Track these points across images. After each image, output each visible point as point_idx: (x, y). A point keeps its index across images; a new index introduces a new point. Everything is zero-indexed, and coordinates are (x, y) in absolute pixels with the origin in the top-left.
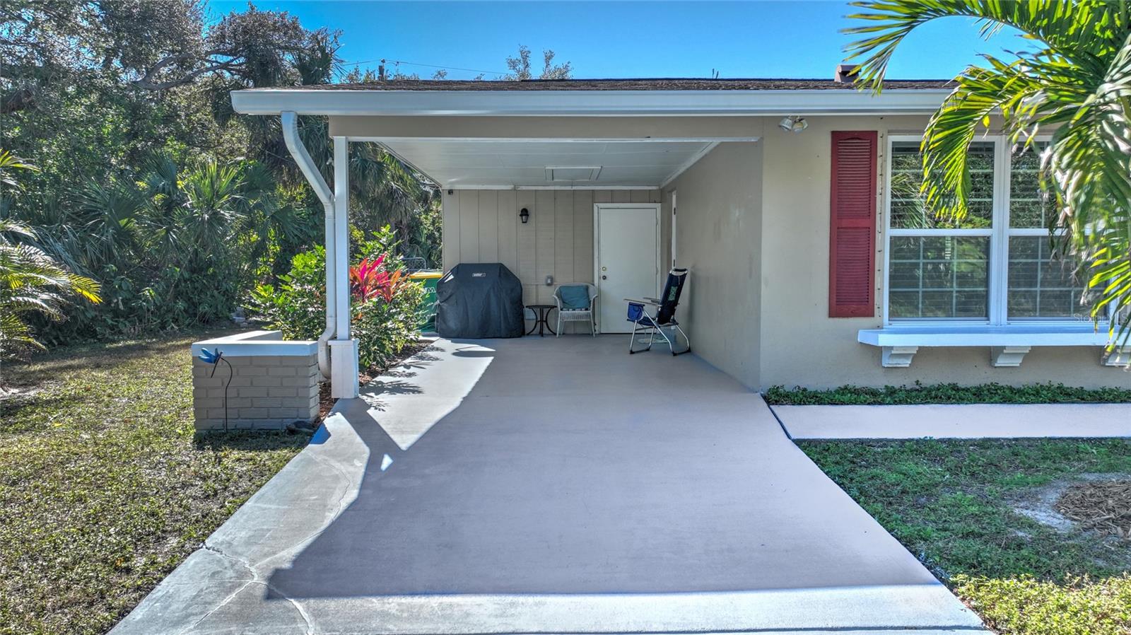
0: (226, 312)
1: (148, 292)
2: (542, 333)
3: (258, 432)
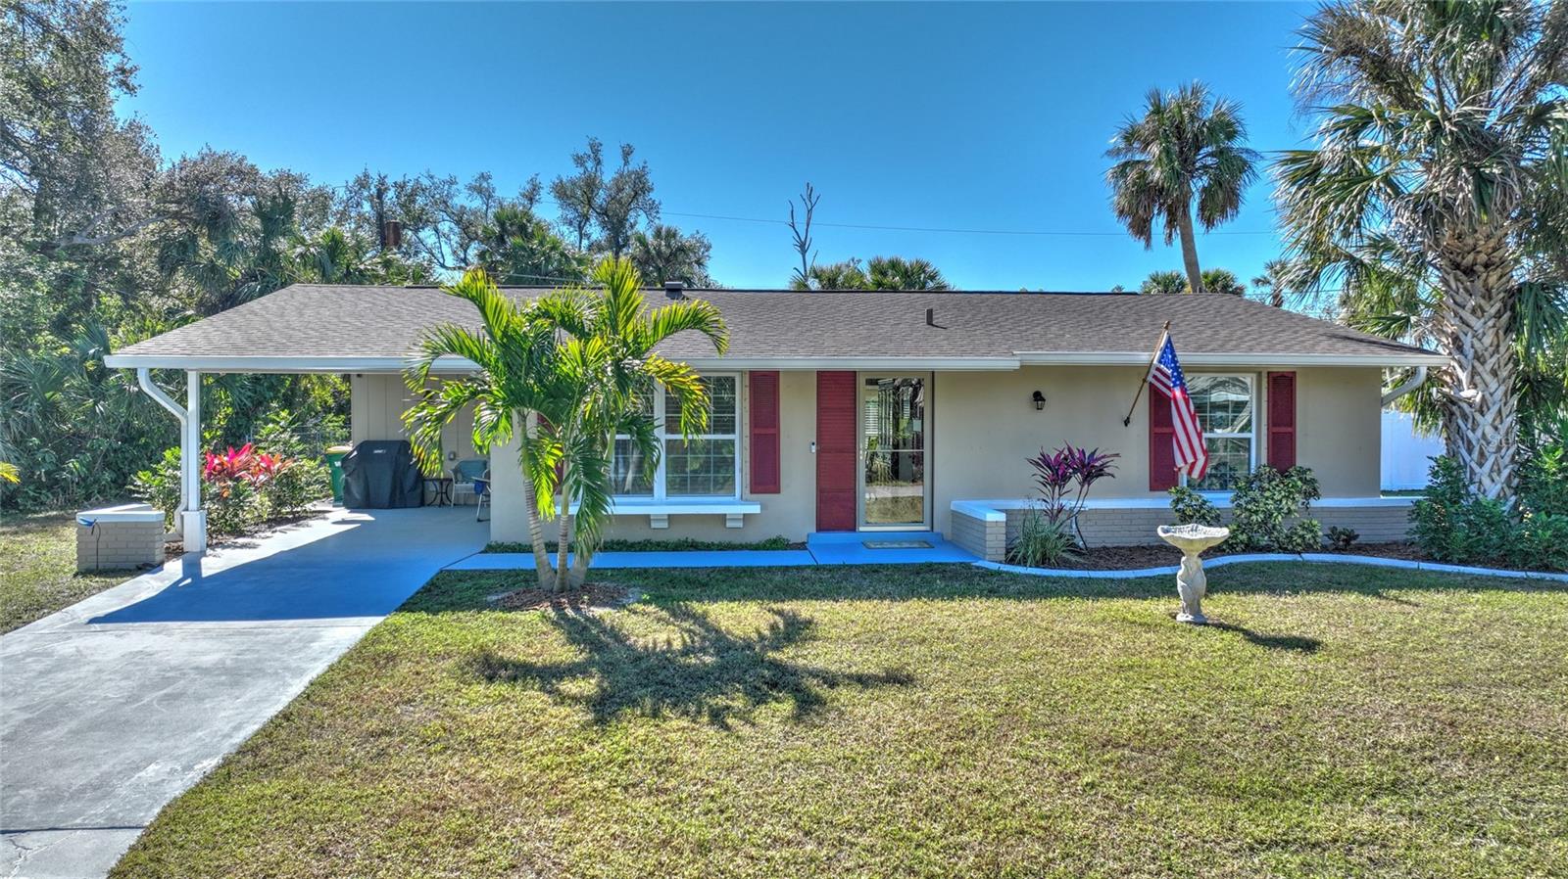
1: (73, 464)
2: (442, 504)
3: (120, 570)
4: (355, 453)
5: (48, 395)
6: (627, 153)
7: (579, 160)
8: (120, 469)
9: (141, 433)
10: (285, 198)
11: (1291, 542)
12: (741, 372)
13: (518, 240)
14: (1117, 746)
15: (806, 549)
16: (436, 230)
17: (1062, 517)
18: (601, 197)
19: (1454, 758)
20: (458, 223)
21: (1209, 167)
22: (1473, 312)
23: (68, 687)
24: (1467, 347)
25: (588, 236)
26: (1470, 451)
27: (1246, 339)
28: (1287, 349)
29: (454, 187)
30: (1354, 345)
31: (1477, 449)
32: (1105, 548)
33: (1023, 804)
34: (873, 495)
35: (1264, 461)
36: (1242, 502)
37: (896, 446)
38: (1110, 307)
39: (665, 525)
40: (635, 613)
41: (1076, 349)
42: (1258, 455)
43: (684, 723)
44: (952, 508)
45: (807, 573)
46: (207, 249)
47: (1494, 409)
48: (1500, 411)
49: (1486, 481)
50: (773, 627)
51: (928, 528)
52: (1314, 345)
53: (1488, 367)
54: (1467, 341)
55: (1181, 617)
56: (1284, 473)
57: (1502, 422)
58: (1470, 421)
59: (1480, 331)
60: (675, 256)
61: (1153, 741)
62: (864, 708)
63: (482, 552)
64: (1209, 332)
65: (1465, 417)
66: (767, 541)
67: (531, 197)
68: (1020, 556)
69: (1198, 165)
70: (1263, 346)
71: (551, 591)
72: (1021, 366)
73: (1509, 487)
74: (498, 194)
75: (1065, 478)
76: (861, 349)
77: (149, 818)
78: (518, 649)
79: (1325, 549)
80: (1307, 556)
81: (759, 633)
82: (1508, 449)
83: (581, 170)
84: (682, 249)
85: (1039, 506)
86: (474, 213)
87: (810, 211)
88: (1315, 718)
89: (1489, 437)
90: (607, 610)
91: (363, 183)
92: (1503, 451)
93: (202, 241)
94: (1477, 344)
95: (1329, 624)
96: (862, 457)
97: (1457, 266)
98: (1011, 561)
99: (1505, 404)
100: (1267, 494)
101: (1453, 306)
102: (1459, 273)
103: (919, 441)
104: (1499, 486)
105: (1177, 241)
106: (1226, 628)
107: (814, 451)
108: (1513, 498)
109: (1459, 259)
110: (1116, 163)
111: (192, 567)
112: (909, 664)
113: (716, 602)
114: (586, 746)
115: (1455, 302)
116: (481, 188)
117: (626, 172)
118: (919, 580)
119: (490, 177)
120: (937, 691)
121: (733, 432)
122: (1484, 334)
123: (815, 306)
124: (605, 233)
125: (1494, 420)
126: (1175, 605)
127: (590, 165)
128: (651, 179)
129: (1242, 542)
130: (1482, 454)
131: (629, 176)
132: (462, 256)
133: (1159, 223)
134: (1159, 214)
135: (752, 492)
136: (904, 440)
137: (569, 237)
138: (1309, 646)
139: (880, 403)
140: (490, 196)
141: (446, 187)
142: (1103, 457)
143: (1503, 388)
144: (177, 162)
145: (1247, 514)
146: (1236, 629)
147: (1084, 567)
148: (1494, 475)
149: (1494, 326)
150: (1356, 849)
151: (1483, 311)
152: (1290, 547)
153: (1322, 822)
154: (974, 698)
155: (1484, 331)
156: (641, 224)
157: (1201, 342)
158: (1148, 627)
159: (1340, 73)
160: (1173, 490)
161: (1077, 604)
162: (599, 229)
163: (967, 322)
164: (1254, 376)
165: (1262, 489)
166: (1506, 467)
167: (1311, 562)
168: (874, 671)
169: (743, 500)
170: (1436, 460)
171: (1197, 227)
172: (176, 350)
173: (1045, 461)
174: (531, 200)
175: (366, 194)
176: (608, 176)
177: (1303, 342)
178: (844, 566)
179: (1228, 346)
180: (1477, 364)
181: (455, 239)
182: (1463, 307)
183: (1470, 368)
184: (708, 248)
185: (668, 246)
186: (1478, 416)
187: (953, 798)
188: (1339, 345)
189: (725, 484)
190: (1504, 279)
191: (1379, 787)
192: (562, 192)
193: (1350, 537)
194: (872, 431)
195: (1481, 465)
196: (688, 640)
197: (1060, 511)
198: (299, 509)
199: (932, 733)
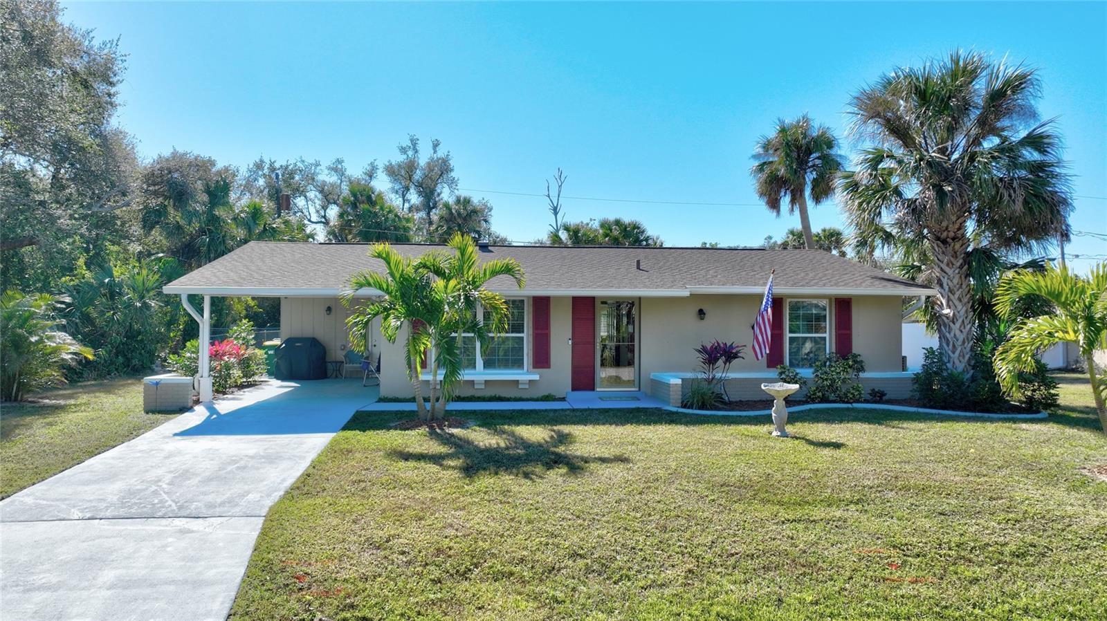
0: (149, 364)
2: (336, 377)
3: (168, 411)
4: (284, 345)
5: (84, 309)
6: (436, 145)
7: (403, 150)
8: (126, 355)
9: (139, 333)
10: (225, 182)
11: (847, 397)
12: (528, 297)
13: (366, 206)
14: (728, 486)
15: (565, 400)
16: (306, 197)
17: (715, 382)
18: (418, 175)
19: (892, 490)
20: (321, 192)
21: (817, 166)
22: (948, 265)
23: (185, 464)
24: (945, 285)
25: (409, 201)
26: (948, 345)
27: (823, 279)
28: (846, 285)
29: (319, 168)
30: (885, 283)
31: (951, 343)
32: (740, 401)
33: (680, 506)
34: (603, 373)
35: (834, 350)
36: (819, 373)
37: (618, 341)
38: (747, 258)
39: (483, 387)
40: (475, 431)
41: (723, 285)
42: (830, 346)
43: (512, 477)
44: (651, 377)
45: (568, 412)
46: (174, 216)
47: (960, 321)
48: (963, 321)
49: (957, 362)
50: (552, 437)
51: (637, 389)
52: (862, 283)
53: (957, 296)
54: (945, 281)
55: (775, 434)
56: (845, 358)
57: (965, 328)
58: (948, 327)
59: (952, 276)
60: (470, 217)
61: (746, 484)
62: (605, 471)
63: (376, 402)
64: (803, 274)
65: (945, 325)
66: (543, 397)
67: (371, 175)
68: (689, 403)
69: (810, 164)
70: (832, 283)
71: (426, 420)
72: (691, 295)
73: (969, 365)
74: (348, 173)
75: (716, 359)
76: (598, 284)
77: (264, 512)
78: (416, 448)
79: (866, 401)
80: (855, 405)
81: (544, 439)
82: (968, 343)
83: (405, 157)
84: (475, 212)
85: (701, 376)
86: (332, 185)
87: (560, 186)
88: (829, 475)
89: (957, 336)
90: (459, 430)
91: (259, 166)
92: (966, 344)
93: (171, 210)
94: (950, 283)
95: (854, 437)
96: (598, 347)
97: (938, 239)
98: (684, 406)
99: (966, 318)
100: (833, 369)
101: (937, 261)
102: (939, 242)
103: (632, 338)
104: (963, 365)
105: (797, 212)
106: (797, 438)
107: (570, 343)
108: (972, 371)
109: (939, 235)
110: (757, 163)
111: (211, 409)
112: (625, 453)
113: (518, 425)
114: (465, 486)
115: (938, 259)
116: (337, 169)
117: (435, 158)
118: (631, 415)
119: (343, 161)
120: (639, 464)
121: (523, 332)
122: (954, 277)
123: (569, 257)
124: (421, 199)
125: (960, 327)
126: (772, 428)
127: (410, 153)
128: (452, 163)
129: (819, 397)
130: (954, 346)
131: (438, 161)
132: (323, 214)
133: (785, 201)
134: (785, 196)
135: (534, 367)
136: (623, 338)
137: (395, 201)
138: (837, 446)
139: (608, 316)
140: (343, 174)
141: (313, 168)
142: (737, 347)
143: (964, 309)
144: (156, 158)
145: (821, 381)
146: (803, 439)
147: (726, 410)
148: (961, 358)
149: (959, 273)
150: (831, 522)
151: (953, 264)
152: (846, 400)
153: (818, 513)
154: (659, 467)
155: (954, 275)
156: (446, 195)
157: (796, 281)
158: (755, 437)
159: (872, 127)
160: (779, 367)
161: (719, 427)
162: (416, 196)
163: (661, 268)
164: (828, 300)
165: (831, 366)
166: (967, 353)
167: (856, 408)
168: (607, 456)
169: (528, 372)
170: (927, 350)
171: (810, 203)
172: (201, 283)
173: (704, 350)
174: (371, 177)
175: (260, 173)
176: (423, 160)
177: (856, 280)
178: (589, 409)
179: (812, 283)
180: (950, 294)
181: (318, 202)
182: (942, 262)
183: (947, 297)
184: (491, 209)
185: (465, 209)
186: (951, 324)
187: (646, 504)
188: (877, 282)
189: (518, 363)
190: (964, 246)
191: (851, 502)
192: (391, 171)
193: (882, 394)
194: (604, 334)
195: (954, 353)
196: (508, 444)
197: (713, 379)
198: (251, 380)
199: (637, 480)
